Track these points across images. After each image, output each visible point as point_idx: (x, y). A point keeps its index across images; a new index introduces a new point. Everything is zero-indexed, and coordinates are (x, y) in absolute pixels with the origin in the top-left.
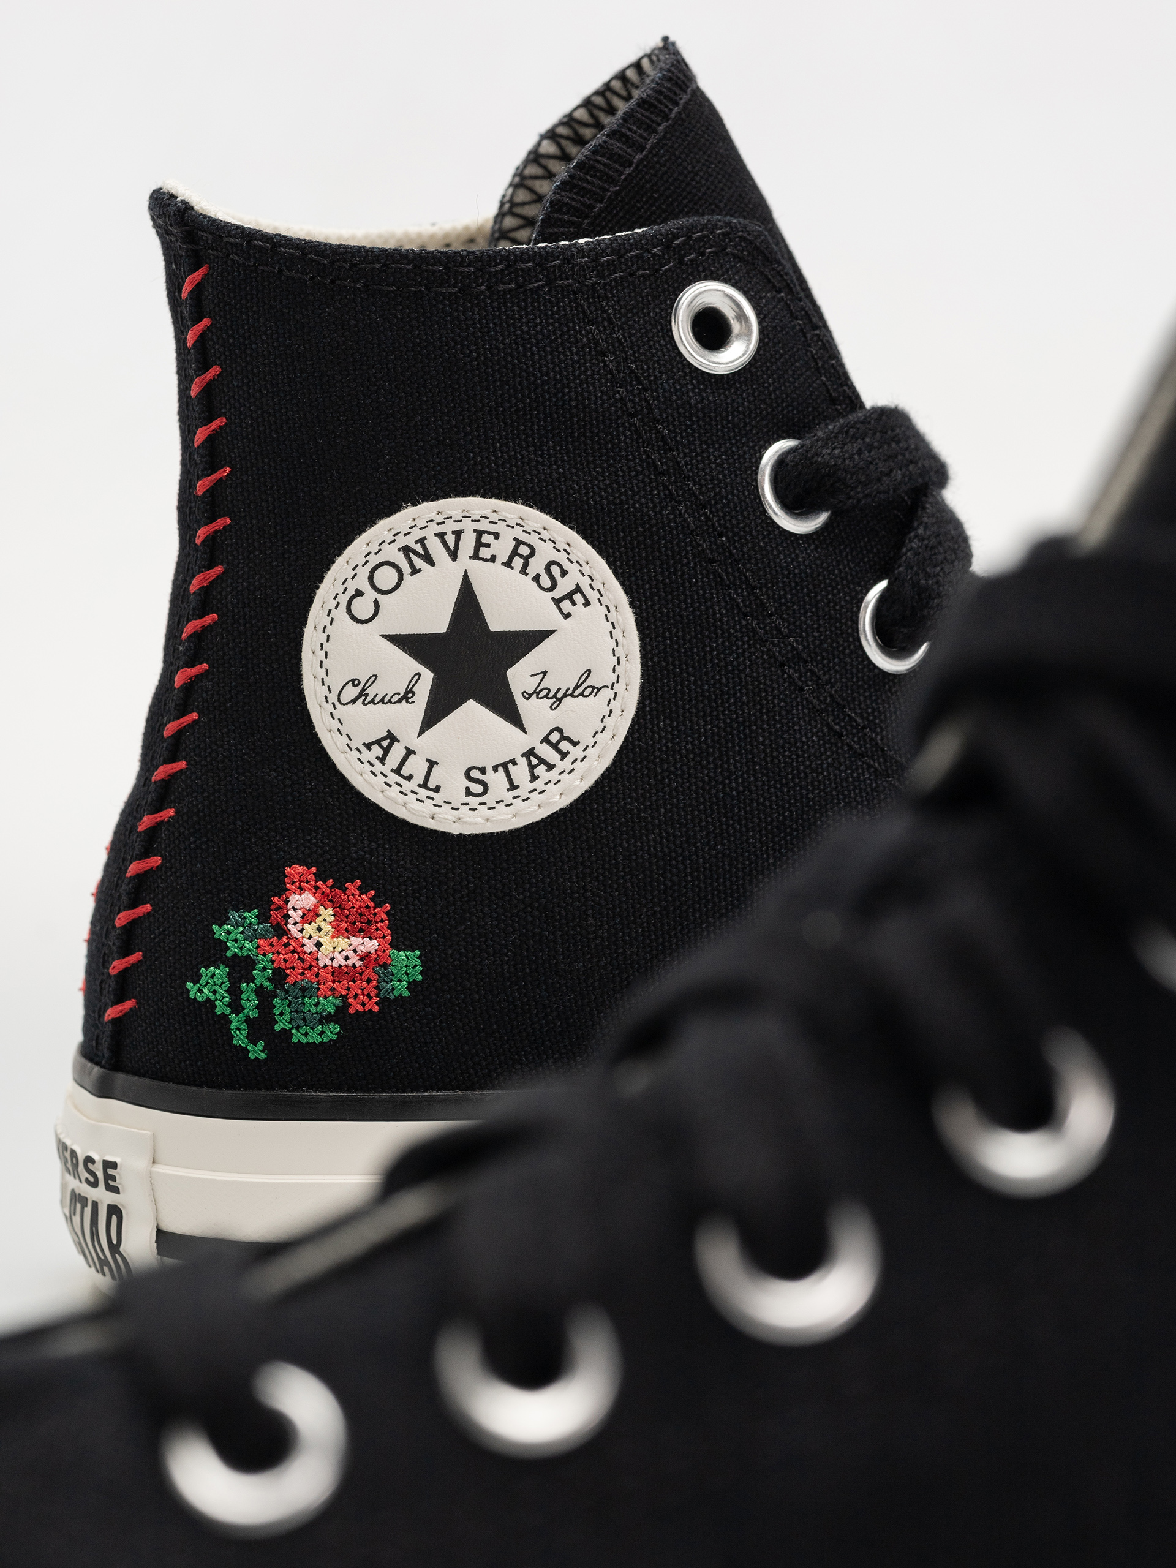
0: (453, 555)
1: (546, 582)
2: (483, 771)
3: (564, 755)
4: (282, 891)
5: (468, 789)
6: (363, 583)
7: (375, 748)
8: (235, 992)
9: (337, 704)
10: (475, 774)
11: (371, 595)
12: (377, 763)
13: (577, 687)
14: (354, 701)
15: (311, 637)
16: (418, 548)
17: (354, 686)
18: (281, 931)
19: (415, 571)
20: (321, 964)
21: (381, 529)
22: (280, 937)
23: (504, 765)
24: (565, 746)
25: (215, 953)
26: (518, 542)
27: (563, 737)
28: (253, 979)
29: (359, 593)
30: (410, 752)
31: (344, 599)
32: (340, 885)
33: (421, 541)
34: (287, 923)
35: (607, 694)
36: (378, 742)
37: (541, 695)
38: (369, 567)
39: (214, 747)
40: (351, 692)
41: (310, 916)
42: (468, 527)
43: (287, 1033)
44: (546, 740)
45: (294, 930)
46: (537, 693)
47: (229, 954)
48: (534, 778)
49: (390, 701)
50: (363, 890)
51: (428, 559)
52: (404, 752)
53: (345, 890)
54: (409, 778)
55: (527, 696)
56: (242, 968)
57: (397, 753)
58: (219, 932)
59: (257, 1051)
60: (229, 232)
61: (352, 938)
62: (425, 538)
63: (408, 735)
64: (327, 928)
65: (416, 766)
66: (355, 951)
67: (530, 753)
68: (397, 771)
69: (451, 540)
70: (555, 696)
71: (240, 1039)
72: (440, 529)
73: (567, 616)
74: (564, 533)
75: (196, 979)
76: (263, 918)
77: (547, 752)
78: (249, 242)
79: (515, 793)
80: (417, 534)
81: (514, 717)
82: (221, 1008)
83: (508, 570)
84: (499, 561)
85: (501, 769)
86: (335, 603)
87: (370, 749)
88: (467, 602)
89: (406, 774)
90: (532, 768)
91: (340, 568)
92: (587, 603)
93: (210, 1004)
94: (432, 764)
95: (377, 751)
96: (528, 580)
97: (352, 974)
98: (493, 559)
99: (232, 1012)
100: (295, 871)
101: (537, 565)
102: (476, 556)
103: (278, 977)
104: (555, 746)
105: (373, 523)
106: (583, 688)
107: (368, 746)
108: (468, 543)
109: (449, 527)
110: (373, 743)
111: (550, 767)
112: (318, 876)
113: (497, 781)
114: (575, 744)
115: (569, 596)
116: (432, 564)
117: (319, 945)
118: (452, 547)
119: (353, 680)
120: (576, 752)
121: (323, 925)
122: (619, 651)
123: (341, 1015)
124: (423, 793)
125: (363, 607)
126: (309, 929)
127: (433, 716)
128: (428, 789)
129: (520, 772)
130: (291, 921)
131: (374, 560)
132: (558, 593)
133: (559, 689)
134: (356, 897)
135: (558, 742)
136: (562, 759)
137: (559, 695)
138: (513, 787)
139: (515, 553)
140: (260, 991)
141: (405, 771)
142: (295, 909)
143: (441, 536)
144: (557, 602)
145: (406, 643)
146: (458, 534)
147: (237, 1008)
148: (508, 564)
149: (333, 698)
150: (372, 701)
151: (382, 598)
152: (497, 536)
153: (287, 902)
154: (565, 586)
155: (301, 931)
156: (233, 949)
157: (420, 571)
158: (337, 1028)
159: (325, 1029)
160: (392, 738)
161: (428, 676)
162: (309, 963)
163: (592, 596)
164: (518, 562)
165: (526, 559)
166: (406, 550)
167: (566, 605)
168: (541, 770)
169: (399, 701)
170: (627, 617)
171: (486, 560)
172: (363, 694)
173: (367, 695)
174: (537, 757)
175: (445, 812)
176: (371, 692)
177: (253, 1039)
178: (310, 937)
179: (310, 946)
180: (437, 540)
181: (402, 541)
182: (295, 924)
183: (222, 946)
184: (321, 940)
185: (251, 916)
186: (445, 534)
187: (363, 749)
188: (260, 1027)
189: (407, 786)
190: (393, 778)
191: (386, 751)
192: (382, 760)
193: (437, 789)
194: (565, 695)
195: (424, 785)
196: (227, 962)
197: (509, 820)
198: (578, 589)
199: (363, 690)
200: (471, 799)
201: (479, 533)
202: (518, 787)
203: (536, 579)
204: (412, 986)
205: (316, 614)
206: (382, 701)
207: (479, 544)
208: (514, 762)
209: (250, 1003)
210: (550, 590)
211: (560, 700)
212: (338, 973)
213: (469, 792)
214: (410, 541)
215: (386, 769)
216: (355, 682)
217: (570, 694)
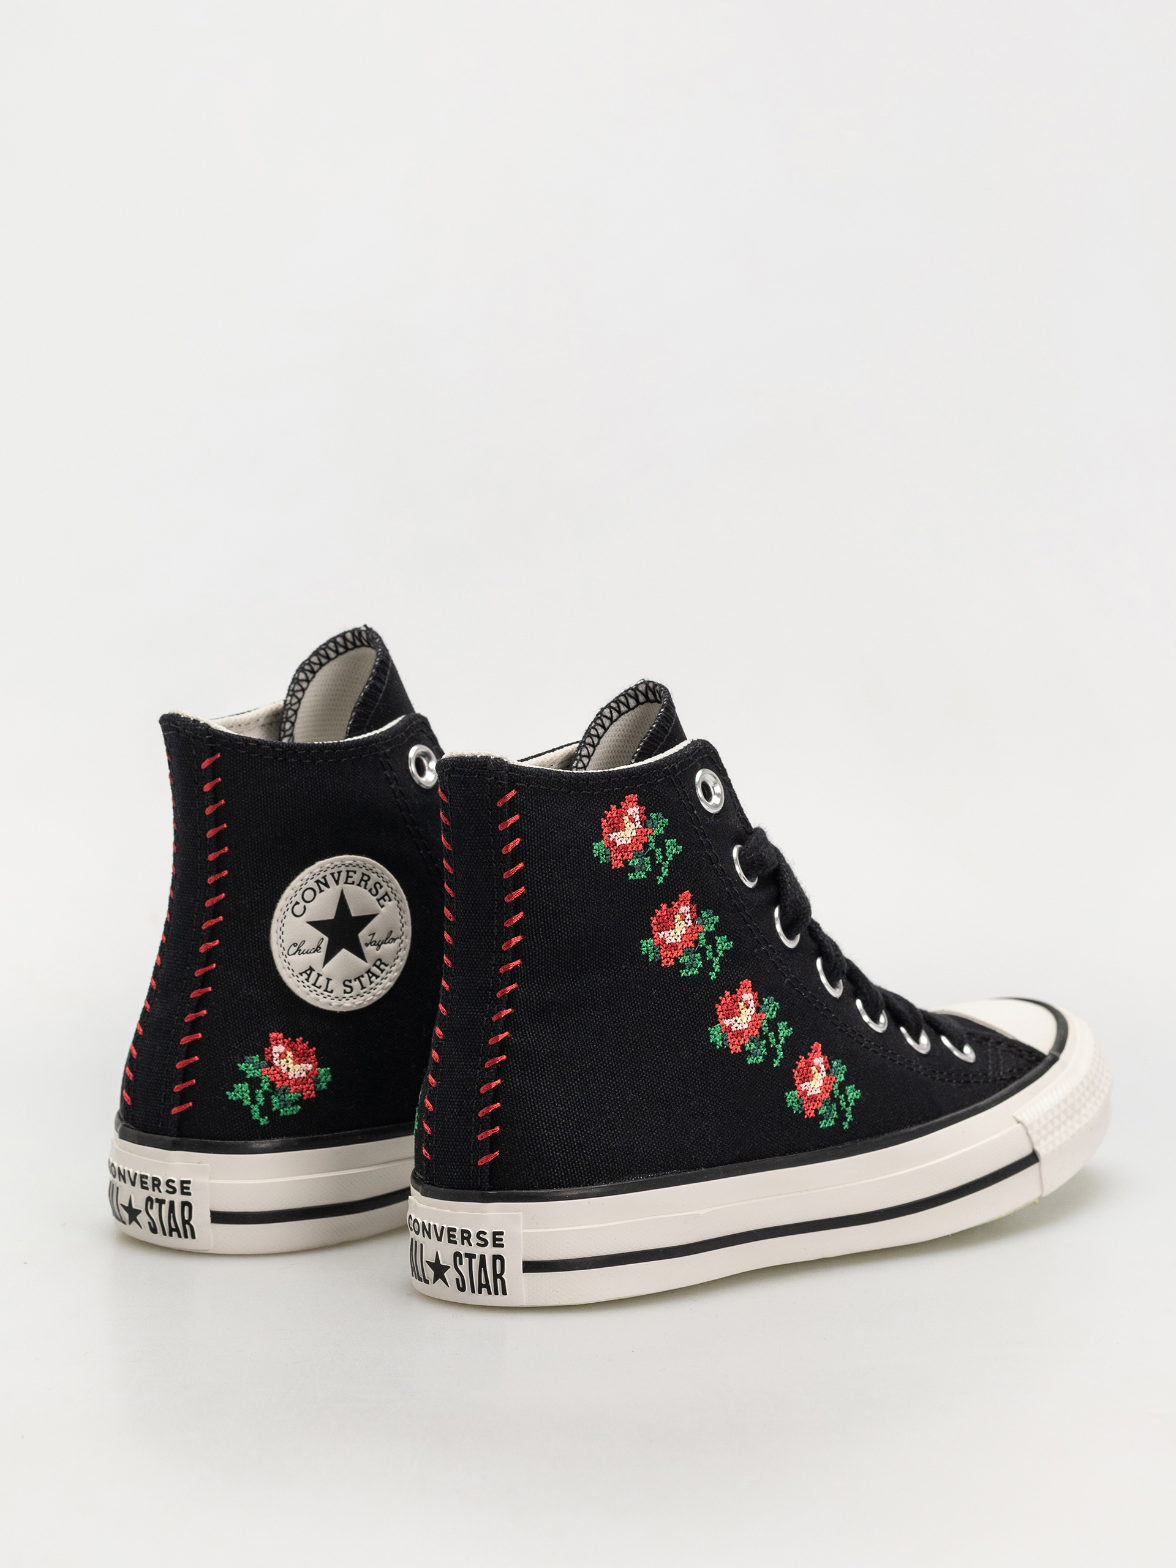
0: (337, 882)
1: (374, 891)
2: (350, 981)
3: (382, 971)
4: (269, 1045)
5: (345, 991)
6: (299, 898)
7: (304, 975)
8: (253, 1095)
9: (287, 956)
10: (347, 983)
11: (302, 903)
12: (305, 981)
13: (387, 939)
14: (294, 954)
15: (275, 926)
16: (323, 881)
17: (295, 946)
18: (270, 1064)
19: (321, 891)
20: (290, 1078)
21: (305, 874)
22: (270, 1067)
23: (358, 978)
24: (382, 967)
25: (241, 1077)
26: (363, 874)
27: (382, 963)
28: (261, 1088)
29: (297, 903)
30: (319, 975)
31: (290, 906)
32: (294, 1040)
33: (324, 877)
34: (272, 1060)
35: (398, 941)
36: (305, 972)
37: (373, 944)
38: (302, 891)
39: (228, 980)
40: (293, 949)
41: (283, 1056)
42: (343, 868)
43: (278, 1111)
44: (375, 965)
45: (276, 1063)
46: (371, 943)
47: (248, 1077)
48: (371, 983)
49: (310, 952)
50: (303, 1041)
51: (327, 885)
52: (317, 976)
53: (296, 1042)
54: (320, 987)
55: (367, 945)
56: (255, 1083)
57: (314, 975)
58: (242, 1067)
59: (264, 1121)
60: (236, 739)
61: (302, 1064)
62: (326, 876)
63: (318, 968)
64: (291, 1061)
65: (322, 981)
66: (304, 1070)
67: (369, 972)
68: (314, 985)
69: (336, 876)
70: (378, 944)
71: (256, 1116)
72: (333, 871)
73: (382, 906)
74: (380, 867)
75: (232, 1089)
76: (262, 1058)
77: (375, 970)
78: (246, 743)
79: (364, 990)
80: (323, 874)
81: (360, 954)
82: (247, 1103)
83: (358, 887)
84: (356, 883)
85: (357, 980)
86: (287, 908)
87: (302, 975)
88: (342, 903)
89: (318, 986)
90: (370, 978)
91: (288, 892)
92: (390, 900)
93: (240, 1101)
94: (329, 980)
95: (305, 976)
96: (367, 891)
97: (304, 1081)
98: (353, 883)
99: (252, 1104)
100: (273, 1035)
101: (370, 884)
102: (346, 883)
103: (273, 1085)
104: (378, 967)
105: (303, 870)
106: (389, 939)
107: (301, 974)
108: (343, 876)
109: (335, 870)
110: (303, 972)
111: (377, 977)
112: (285, 1037)
113: (356, 984)
114: (386, 965)
115: (383, 898)
116: (328, 887)
117: (288, 1069)
118: (336, 878)
119: (294, 944)
120: (387, 969)
121: (289, 1059)
122: (403, 920)
123: (300, 1101)
124: (326, 994)
125: (298, 909)
126: (283, 1061)
127: (328, 957)
128: (328, 992)
129: (365, 980)
130: (274, 1059)
131: (304, 887)
132: (378, 896)
133: (380, 941)
134: (302, 1045)
135: (380, 965)
136: (382, 973)
137: (380, 944)
138: (363, 988)
139: (362, 880)
140: (265, 1093)
141: (317, 984)
142: (275, 1053)
143: (332, 874)
144: (378, 900)
145: (316, 924)
146: (339, 873)
147: (254, 1102)
148: (359, 885)
149: (285, 953)
150: (303, 953)
151: (307, 904)
152: (355, 872)
153: (272, 1050)
154: (381, 892)
155: (280, 1063)
156: (250, 1075)
157: (323, 891)
158: (299, 1107)
159: (295, 1108)
160: (311, 969)
161: (326, 939)
162: (284, 1078)
163: (392, 896)
164: (363, 883)
165: (366, 882)
166: (318, 882)
167: (382, 901)
168: (373, 978)
169: (314, 952)
170: (405, 905)
171: (350, 884)
172: (299, 950)
173: (300, 950)
174: (372, 973)
175: (335, 1003)
176: (302, 948)
177: (262, 1115)
178: (284, 1066)
179: (284, 1070)
180: (331, 876)
181: (316, 878)
182: (276, 1060)
183: (244, 1073)
184: (289, 1066)
185: (256, 1058)
186: (334, 873)
187: (299, 976)
188: (266, 1109)
189: (320, 991)
190: (313, 988)
191: (309, 975)
192: (307, 980)
193: (332, 992)
194: (382, 943)
195: (326, 990)
196: (247, 1080)
197: (362, 1003)
198: (386, 894)
199: (299, 948)
200: (346, 995)
201: (348, 872)
202: (365, 988)
203: (370, 891)
204: (328, 1084)
205: (277, 914)
206: (307, 953)
207: (348, 877)
208: (362, 976)
209: (261, 1100)
210: (375, 895)
211: (379, 946)
212: (297, 1082)
213: (345, 992)
214: (319, 878)
215: (309, 984)
216: (295, 945)
217: (384, 942)
